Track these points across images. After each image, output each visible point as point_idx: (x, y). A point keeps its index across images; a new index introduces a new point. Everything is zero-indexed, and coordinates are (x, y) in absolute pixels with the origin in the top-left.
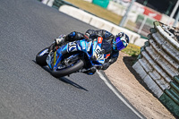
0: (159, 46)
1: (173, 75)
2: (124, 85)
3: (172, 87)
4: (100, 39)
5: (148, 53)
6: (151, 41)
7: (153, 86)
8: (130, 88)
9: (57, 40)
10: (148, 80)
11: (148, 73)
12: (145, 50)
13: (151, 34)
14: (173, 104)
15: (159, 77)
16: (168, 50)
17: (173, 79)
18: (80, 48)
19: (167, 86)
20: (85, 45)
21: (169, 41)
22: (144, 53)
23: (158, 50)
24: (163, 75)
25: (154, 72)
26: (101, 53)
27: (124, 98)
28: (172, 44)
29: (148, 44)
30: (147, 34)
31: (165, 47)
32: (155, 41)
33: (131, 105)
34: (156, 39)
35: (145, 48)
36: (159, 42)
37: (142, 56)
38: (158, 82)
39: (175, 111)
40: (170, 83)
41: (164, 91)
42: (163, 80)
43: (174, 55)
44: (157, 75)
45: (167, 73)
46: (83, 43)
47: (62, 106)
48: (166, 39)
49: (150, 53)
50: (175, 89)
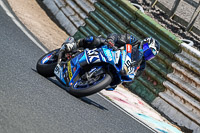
1: (88, 11)
2: (34, 22)
3: (87, 24)
4: (129, 47)
7: (66, 23)
8: (40, 26)
10: (60, 16)
11: (60, 9)
15: (73, 13)
17: (89, 15)
19: (82, 23)
20: (111, 56)
24: (78, 10)
25: (68, 8)
27: (34, 36)
33: (42, 45)
38: (72, 19)
40: (85, 20)
41: (79, 29)
42: (77, 16)
44: (70, 10)
45: (81, 9)
46: (108, 52)
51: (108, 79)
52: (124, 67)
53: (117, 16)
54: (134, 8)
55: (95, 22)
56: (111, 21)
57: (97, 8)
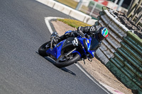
0: (106, 25)
1: (116, 48)
6: (100, 21)
7: (101, 55)
13: (100, 16)
15: (106, 49)
17: (116, 50)
19: (112, 55)
21: (114, 22)
24: (109, 47)
29: (98, 24)
30: (97, 16)
35: (95, 26)
39: (118, 75)
40: (114, 54)
41: (110, 59)
42: (109, 51)
43: (117, 32)
44: (104, 47)
45: (112, 46)
48: (111, 20)
55: (121, 55)
56: (132, 54)
57: (122, 46)
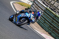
0: (37, 5)
3: (41, 18)
4: (33, 13)
5: (33, 7)
6: (34, 3)
9: (17, 12)
12: (32, 6)
13: (34, 1)
14: (41, 24)
16: (40, 6)
17: (41, 16)
18: (26, 16)
20: (28, 15)
21: (40, 3)
22: (32, 7)
23: (36, 6)
26: (33, 18)
28: (41, 4)
29: (33, 4)
30: (33, 1)
31: (39, 5)
32: (36, 3)
34: (36, 2)
35: (32, 5)
36: (37, 3)
37: (31, 8)
39: (42, 26)
43: (42, 8)
46: (27, 14)
47: (5, 25)
48: (39, 2)
49: (34, 7)
50: (42, 19)
51: (27, 21)
52: (31, 18)
53: (50, 16)
54: (55, 14)
57: (44, 14)
